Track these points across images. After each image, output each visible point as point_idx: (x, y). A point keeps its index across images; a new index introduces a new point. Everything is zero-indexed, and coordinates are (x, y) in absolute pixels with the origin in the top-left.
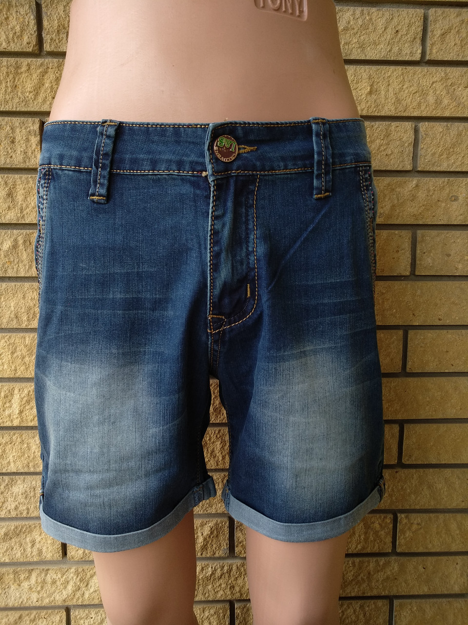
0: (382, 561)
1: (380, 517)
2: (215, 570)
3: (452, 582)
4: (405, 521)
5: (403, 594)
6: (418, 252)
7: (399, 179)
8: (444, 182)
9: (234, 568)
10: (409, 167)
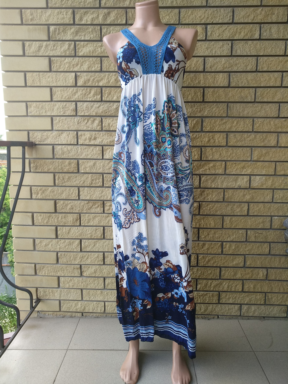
0: (249, 134)
1: (249, 119)
2: (197, 135)
3: (272, 142)
4: (256, 121)
5: (255, 146)
6: (262, 31)
7: (256, 8)
8: (270, 9)
9: (203, 135)
10: (259, 4)
